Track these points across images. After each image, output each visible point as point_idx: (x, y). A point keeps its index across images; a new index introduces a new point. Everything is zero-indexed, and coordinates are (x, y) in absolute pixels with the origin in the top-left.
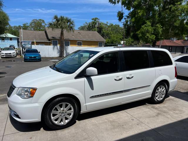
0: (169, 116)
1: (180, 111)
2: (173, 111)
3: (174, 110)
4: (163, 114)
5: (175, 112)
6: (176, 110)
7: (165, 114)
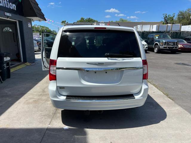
0: (35, 93)
1: (29, 103)
2: (35, 99)
3: (35, 101)
4: (41, 93)
5: (34, 100)
6: (33, 102)
7: (40, 94)
